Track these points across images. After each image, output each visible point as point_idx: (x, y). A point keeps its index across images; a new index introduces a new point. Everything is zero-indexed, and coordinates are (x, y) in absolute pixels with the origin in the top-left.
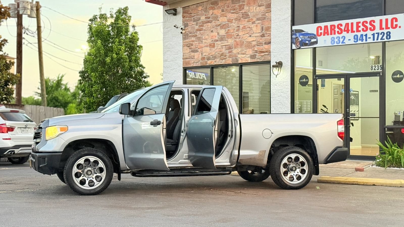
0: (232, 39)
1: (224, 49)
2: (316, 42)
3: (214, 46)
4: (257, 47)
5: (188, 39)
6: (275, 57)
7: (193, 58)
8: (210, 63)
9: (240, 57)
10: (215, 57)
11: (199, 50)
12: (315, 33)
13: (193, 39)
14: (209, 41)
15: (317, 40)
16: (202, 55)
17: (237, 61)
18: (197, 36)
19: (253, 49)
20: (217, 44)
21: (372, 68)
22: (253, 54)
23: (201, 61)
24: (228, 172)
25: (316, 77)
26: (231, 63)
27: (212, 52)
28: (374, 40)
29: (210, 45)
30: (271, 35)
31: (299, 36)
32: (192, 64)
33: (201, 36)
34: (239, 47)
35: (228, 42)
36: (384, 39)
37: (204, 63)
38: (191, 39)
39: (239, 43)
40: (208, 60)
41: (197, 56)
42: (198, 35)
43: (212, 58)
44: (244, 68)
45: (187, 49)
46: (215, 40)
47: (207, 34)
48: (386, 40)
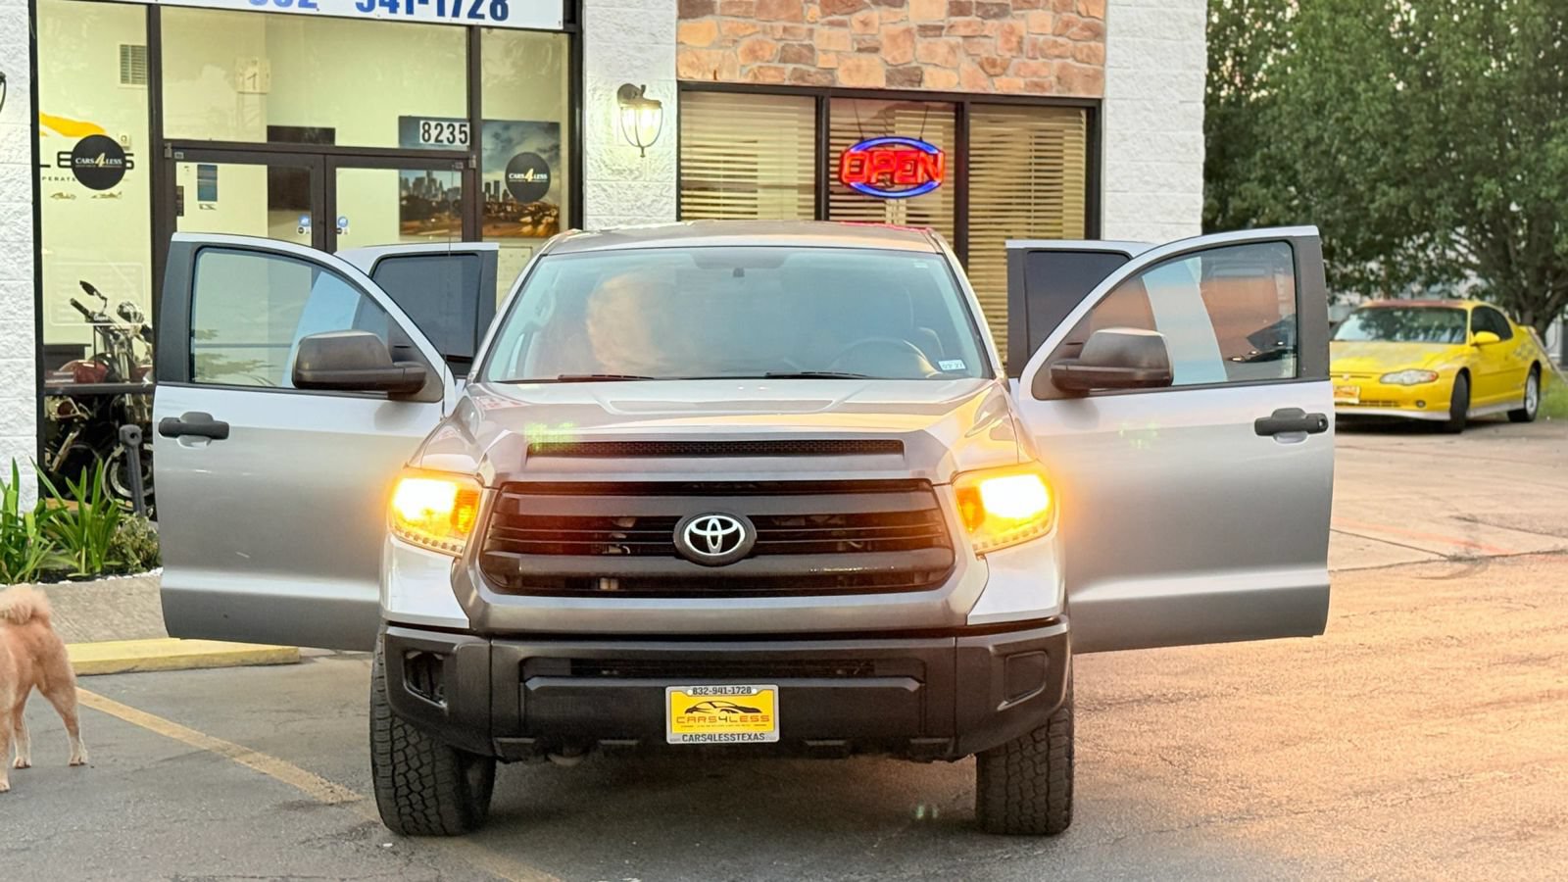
21: (428, 131)
25: (174, 149)
28: (441, 12)
36: (482, 17)
48: (489, 21)
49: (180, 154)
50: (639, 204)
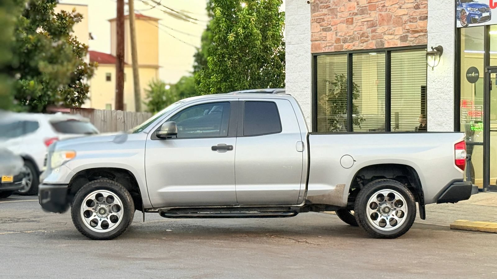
0: (375, 11)
1: (365, 27)
2: (489, 18)
3: (352, 23)
4: (409, 23)
5: (317, 11)
6: (432, 39)
7: (324, 39)
8: (346, 48)
9: (387, 39)
10: (353, 39)
11: (332, 28)
12: (488, 3)
13: (325, 11)
14: (346, 15)
15: (490, 14)
16: (336, 35)
17: (383, 44)
18: (329, 7)
19: (403, 26)
20: (356, 19)
22: (405, 34)
23: (335, 44)
24: (292, 214)
25: (488, 69)
26: (375, 48)
27: (350, 31)
29: (347, 21)
30: (427, 6)
31: (467, 8)
32: (324, 49)
33: (335, 7)
34: (385, 23)
35: (370, 17)
37: (339, 47)
38: (322, 11)
39: (385, 18)
40: (344, 43)
41: (330, 36)
42: (331, 5)
43: (349, 40)
44: (393, 54)
45: (317, 27)
46: (353, 14)
47: (343, 4)
49: (491, 71)
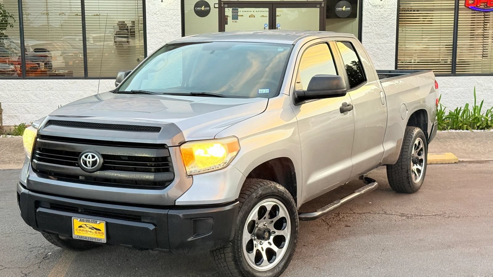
25: (224, 4)
49: (226, 6)
50: (382, 17)
